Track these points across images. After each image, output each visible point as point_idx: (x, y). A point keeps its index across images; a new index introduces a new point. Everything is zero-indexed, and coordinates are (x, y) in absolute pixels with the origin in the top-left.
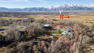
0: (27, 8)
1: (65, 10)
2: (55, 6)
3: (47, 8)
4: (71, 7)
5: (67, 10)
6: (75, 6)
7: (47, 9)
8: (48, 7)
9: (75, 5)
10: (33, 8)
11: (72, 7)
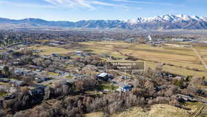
0: (84, 21)
1: (169, 28)
2: (146, 19)
3: (126, 21)
4: (183, 21)
5: (173, 28)
6: (193, 20)
7: (126, 23)
8: (129, 21)
9: (194, 17)
10: (98, 21)
11: (187, 22)
